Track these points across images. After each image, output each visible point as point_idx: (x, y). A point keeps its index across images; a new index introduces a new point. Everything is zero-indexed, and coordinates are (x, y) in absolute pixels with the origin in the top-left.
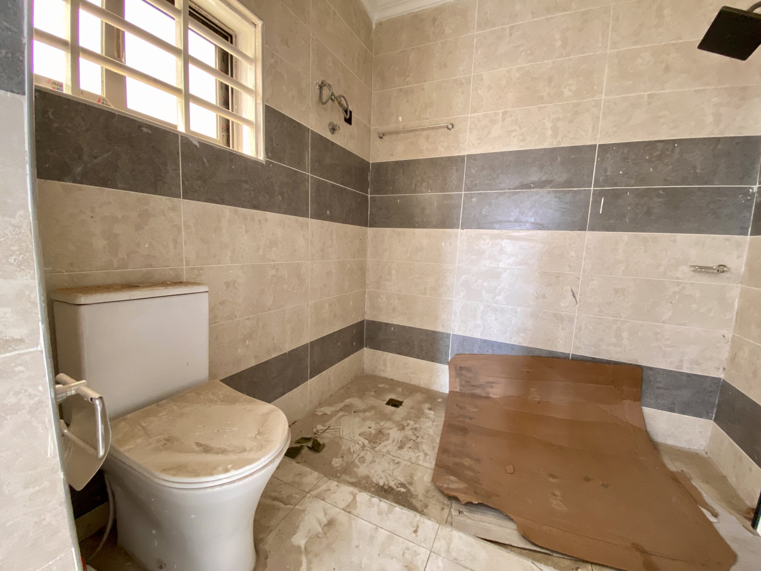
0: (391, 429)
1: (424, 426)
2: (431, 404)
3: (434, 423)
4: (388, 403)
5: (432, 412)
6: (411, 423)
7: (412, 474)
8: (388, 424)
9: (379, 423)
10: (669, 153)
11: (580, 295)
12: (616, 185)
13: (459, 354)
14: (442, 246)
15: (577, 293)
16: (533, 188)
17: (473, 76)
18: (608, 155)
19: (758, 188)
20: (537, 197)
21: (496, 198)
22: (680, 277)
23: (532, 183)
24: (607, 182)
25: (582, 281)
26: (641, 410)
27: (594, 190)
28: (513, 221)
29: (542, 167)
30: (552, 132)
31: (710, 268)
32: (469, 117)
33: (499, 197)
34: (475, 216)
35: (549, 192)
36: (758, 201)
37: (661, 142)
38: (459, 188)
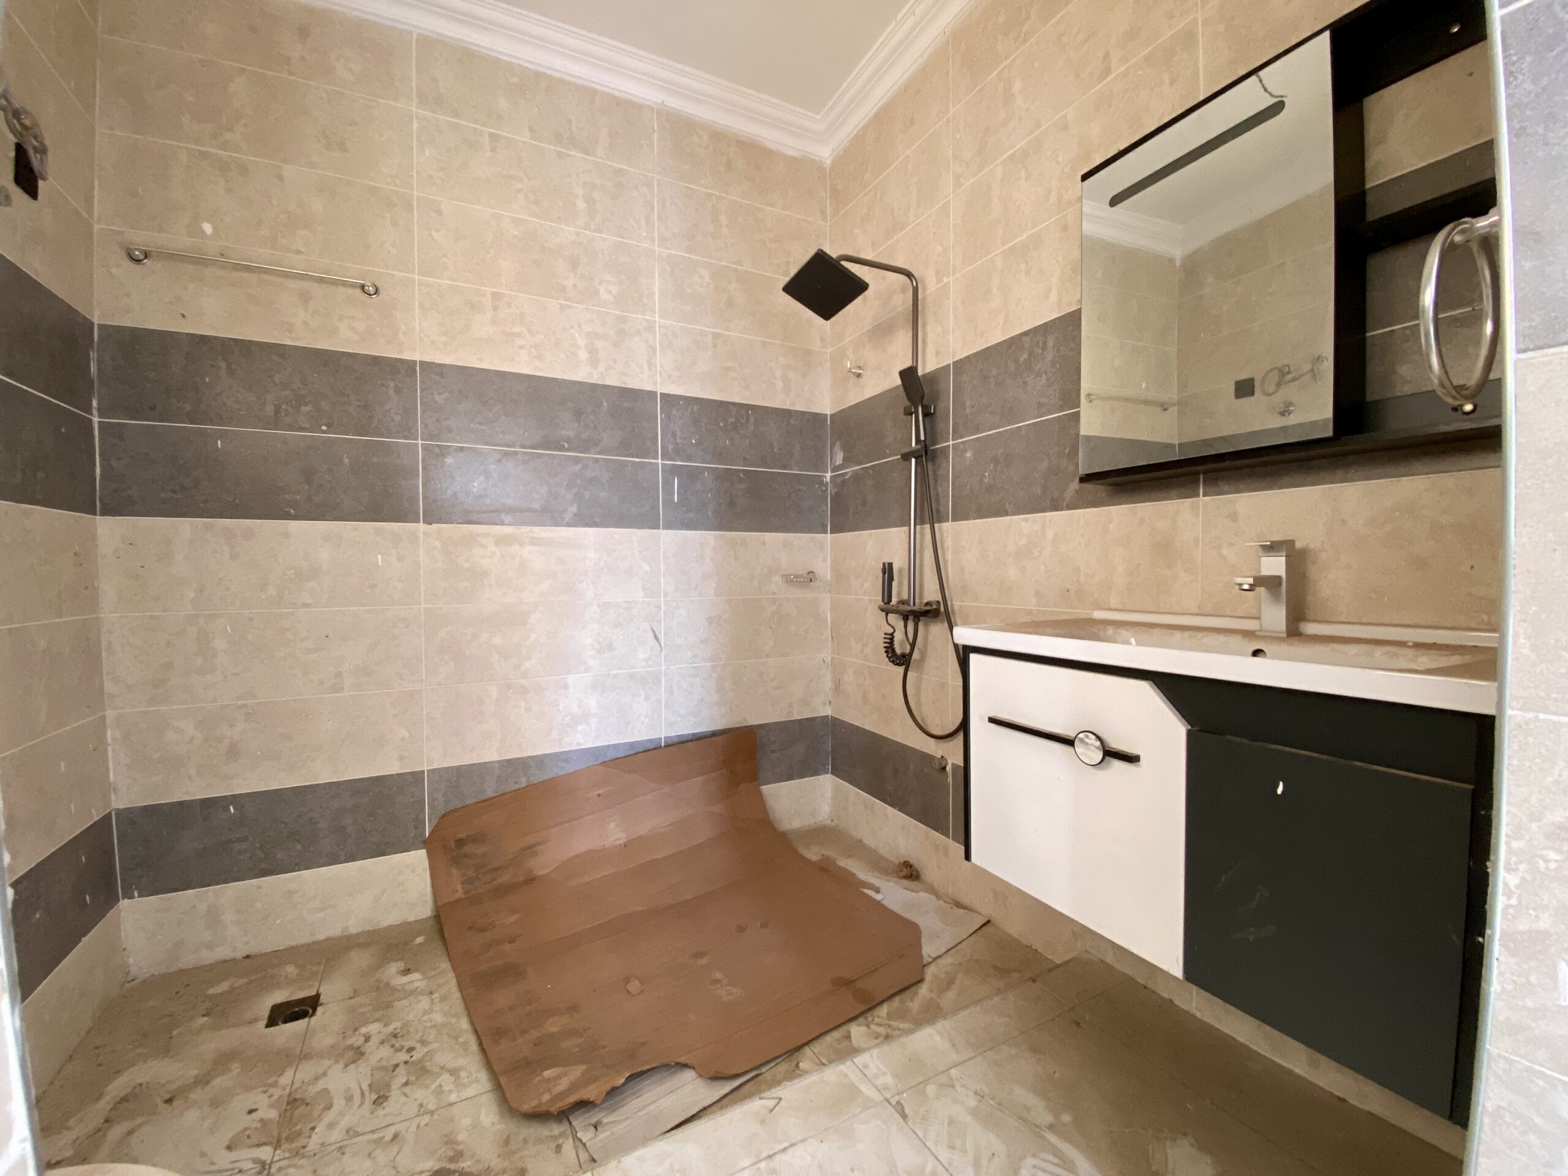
0: (324, 1074)
1: (411, 1017)
2: (401, 959)
3: (436, 995)
4: (272, 1022)
5: (416, 976)
6: (373, 1028)
7: (445, 1135)
8: (306, 1070)
9: (275, 1085)
10: (744, 421)
11: (665, 635)
12: (690, 460)
13: (452, 812)
14: (378, 563)
15: (660, 632)
16: (568, 450)
17: (418, 198)
18: (674, 411)
19: (831, 477)
20: (578, 468)
21: (499, 461)
22: (775, 591)
23: (565, 441)
24: (678, 453)
25: (665, 612)
26: (760, 794)
27: (662, 464)
28: (539, 510)
29: (578, 414)
30: (589, 355)
31: (800, 576)
32: (417, 280)
33: (504, 461)
34: (455, 495)
35: (596, 460)
36: (833, 493)
37: (734, 404)
38: (410, 433)
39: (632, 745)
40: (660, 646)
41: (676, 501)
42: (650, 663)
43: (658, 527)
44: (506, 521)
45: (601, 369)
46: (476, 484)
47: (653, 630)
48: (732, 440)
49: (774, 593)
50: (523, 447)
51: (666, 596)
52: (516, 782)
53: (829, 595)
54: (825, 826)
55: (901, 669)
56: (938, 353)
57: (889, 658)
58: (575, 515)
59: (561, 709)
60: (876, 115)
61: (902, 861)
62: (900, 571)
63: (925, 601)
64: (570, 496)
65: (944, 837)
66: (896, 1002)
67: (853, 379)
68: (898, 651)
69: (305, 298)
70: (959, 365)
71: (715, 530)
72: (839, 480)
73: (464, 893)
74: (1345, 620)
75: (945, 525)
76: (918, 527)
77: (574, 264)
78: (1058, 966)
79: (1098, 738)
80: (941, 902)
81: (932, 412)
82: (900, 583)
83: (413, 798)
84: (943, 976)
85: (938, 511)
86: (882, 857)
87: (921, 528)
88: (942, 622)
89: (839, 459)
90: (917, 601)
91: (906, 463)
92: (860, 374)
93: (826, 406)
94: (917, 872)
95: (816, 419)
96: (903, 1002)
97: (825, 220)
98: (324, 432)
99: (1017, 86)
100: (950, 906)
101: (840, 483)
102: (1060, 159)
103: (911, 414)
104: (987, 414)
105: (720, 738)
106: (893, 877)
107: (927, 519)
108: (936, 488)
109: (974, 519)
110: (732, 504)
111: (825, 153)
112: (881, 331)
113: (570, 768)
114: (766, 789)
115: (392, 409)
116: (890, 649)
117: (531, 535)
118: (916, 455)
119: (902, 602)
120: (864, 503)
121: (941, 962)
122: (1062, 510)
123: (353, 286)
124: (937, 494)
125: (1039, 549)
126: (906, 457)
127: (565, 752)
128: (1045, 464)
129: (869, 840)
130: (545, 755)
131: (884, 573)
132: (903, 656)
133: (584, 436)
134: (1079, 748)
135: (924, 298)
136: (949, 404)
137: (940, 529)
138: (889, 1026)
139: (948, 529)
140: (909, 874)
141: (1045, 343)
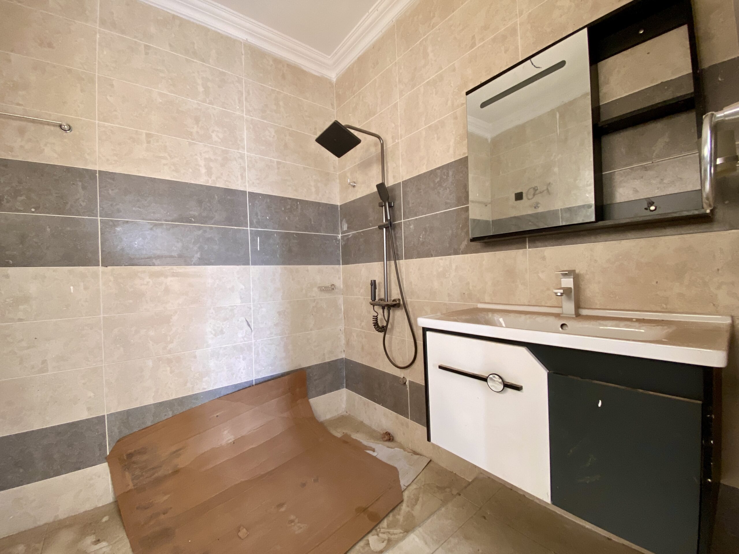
2: (94, 534)
5: (104, 544)
10: (295, 208)
11: (254, 323)
12: (266, 228)
13: (124, 437)
14: (71, 291)
15: (251, 321)
16: (194, 222)
17: (99, 77)
18: (257, 202)
19: (341, 236)
20: (200, 232)
21: (151, 229)
22: (314, 295)
23: (192, 217)
24: (259, 224)
25: (253, 311)
26: (309, 403)
27: (250, 230)
28: (177, 256)
29: (200, 202)
30: (206, 170)
31: (328, 287)
32: (97, 123)
33: (154, 229)
34: (123, 249)
35: (211, 228)
36: (343, 244)
37: (290, 199)
38: (91, 212)
39: (236, 386)
40: (251, 329)
41: (259, 250)
42: (246, 339)
43: (248, 264)
44: (156, 263)
45: (214, 178)
46: (136, 243)
47: (246, 320)
48: (289, 218)
49: (314, 297)
50: (166, 221)
51: (254, 301)
52: (165, 415)
53: (342, 296)
54: (343, 416)
55: (382, 334)
56: (394, 177)
57: (376, 328)
58: (199, 258)
59: (193, 370)
60: (359, 58)
61: (385, 432)
62: (379, 284)
63: (393, 299)
64: (196, 248)
65: (406, 418)
66: (391, 517)
67: (351, 188)
68: (380, 324)
69: (22, 132)
70: (405, 182)
71: (281, 265)
72: (345, 238)
73: (134, 486)
74: (599, 308)
75: (401, 261)
76: (388, 262)
77: (197, 120)
78: (469, 484)
79: (500, 377)
80: (406, 452)
81: (393, 205)
82: (379, 291)
83: (98, 432)
84: (412, 497)
85: (397, 254)
86: (374, 431)
87: (389, 263)
88: (402, 309)
89: (345, 227)
90: (389, 299)
91: (381, 230)
92: (355, 185)
93: (338, 201)
94: (392, 437)
95: (333, 207)
96: (394, 516)
97: (333, 108)
98: (33, 212)
99: (430, 49)
100: (411, 454)
101: (347, 240)
102: (452, 85)
103: (382, 206)
104: (420, 207)
105: (286, 377)
106: (381, 441)
107: (392, 258)
108: (396, 243)
109: (416, 258)
110: (290, 251)
111: (333, 76)
112: (365, 165)
113: (199, 403)
114: (312, 401)
115: (80, 198)
116: (376, 324)
117: (172, 271)
118: (386, 226)
119: (381, 300)
120: (359, 250)
121: (411, 488)
122: (459, 254)
123: (54, 125)
124: (397, 246)
125: (449, 273)
126: (381, 228)
127: (195, 394)
128: (450, 232)
129: (367, 422)
130: (183, 397)
131: (372, 286)
132: (383, 327)
133: (204, 214)
134: (490, 383)
135: (386, 149)
136: (400, 202)
137: (399, 263)
138: (389, 533)
139: (402, 263)
140: (389, 439)
141: (448, 173)
